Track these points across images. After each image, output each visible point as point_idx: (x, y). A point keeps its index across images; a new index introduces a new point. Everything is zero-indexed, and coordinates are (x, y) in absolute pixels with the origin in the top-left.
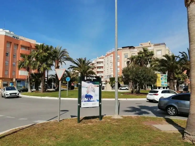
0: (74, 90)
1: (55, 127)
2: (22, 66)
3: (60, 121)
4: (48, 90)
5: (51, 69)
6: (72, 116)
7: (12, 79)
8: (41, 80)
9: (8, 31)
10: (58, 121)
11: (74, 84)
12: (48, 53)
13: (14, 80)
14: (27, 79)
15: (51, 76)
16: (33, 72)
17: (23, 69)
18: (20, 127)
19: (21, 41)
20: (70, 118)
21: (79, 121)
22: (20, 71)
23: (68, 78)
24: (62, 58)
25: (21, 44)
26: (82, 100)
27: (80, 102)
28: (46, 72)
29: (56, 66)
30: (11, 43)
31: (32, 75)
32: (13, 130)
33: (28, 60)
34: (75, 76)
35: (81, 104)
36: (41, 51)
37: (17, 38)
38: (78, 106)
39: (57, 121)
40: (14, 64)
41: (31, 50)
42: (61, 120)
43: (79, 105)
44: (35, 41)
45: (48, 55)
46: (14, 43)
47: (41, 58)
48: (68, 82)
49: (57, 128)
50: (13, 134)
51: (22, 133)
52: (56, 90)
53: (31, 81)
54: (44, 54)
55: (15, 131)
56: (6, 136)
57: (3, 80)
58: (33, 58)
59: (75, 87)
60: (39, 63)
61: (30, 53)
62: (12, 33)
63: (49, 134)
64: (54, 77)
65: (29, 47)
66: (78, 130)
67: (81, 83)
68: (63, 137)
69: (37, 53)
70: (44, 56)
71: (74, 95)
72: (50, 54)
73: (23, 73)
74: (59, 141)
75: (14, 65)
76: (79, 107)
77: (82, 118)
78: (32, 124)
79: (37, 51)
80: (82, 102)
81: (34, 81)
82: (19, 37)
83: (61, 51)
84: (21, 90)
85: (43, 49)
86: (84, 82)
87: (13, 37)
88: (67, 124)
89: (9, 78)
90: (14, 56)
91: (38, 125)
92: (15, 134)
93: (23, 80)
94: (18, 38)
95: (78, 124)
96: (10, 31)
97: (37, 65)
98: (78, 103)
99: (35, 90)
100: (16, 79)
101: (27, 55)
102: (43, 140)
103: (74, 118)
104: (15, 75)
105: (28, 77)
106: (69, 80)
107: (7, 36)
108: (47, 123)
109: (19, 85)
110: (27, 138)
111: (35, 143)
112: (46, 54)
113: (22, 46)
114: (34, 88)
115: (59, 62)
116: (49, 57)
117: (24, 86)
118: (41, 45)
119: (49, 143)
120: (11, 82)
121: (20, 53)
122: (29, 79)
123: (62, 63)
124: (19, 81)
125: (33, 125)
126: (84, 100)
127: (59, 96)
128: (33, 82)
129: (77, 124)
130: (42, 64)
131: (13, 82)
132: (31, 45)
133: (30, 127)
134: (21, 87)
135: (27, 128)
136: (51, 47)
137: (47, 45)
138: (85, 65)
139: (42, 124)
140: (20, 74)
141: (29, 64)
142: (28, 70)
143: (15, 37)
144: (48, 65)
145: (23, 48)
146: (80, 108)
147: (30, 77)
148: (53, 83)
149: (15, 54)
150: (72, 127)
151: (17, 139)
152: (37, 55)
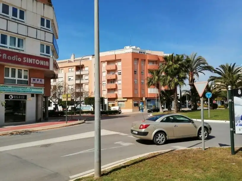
0: (217, 109)
1: (200, 156)
2: (151, 83)
3: (205, 149)
4: (182, 109)
5: (185, 84)
6: (221, 145)
7: (142, 99)
8: (173, 97)
9: (134, 47)
10: (203, 150)
11: (216, 101)
12: (179, 64)
13: (144, 99)
14: (158, 97)
15: (185, 92)
16: (163, 88)
17: (152, 86)
18: (158, 152)
19: (148, 55)
20: (219, 146)
21: (234, 152)
22: (149, 89)
23: (209, 93)
24: (197, 68)
25: (148, 59)
26: (236, 124)
27: (233, 125)
28: (178, 88)
29: (190, 79)
30: (138, 59)
31: (162, 92)
32: (152, 154)
33: (157, 75)
34: (217, 90)
35: (234, 129)
36: (171, 63)
37: (143, 53)
38: (231, 131)
39: (201, 149)
40: (143, 81)
41: (159, 64)
42: (207, 149)
43: (232, 129)
44: (163, 53)
45: (179, 67)
46: (142, 60)
47: (172, 72)
48: (209, 99)
49: (202, 158)
50: (153, 158)
51: (162, 158)
52: (192, 109)
53: (162, 100)
54: (175, 66)
55: (154, 155)
56: (147, 159)
57: (134, 99)
58: (162, 72)
59: (219, 105)
60: (169, 77)
61: (159, 68)
62: (138, 48)
63: (194, 164)
64: (188, 93)
65: (156, 61)
66: (234, 164)
67: (233, 100)
68: (213, 170)
69: (166, 66)
70: (175, 69)
71: (219, 117)
72: (182, 65)
73: (152, 91)
74: (208, 174)
75: (143, 83)
76: (233, 132)
77: (238, 149)
78: (171, 150)
79: (166, 64)
80: (237, 125)
81: (166, 99)
82: (145, 51)
83: (195, 59)
84: (152, 110)
85: (173, 60)
86: (237, 97)
87: (140, 52)
88: (215, 154)
89: (139, 97)
90: (142, 73)
91: (179, 151)
92: (155, 158)
93: (153, 99)
94: (145, 53)
95: (233, 156)
96: (137, 47)
97: (167, 80)
98: (230, 128)
99: (167, 109)
100: (146, 98)
101: (155, 70)
102: (187, 170)
103: (225, 147)
104: (145, 93)
105: (159, 95)
106: (210, 96)
107: (134, 53)
108: (189, 151)
109: (149, 104)
110: (169, 165)
111: (178, 173)
112: (177, 66)
113: (150, 61)
114: (165, 108)
115: (194, 73)
116: (181, 69)
117: (154, 106)
118: (170, 56)
119: (195, 175)
120: (141, 102)
121: (148, 68)
122: (159, 97)
123: (197, 74)
124: (149, 100)
125: (173, 151)
126: (239, 124)
127: (202, 118)
128: (164, 100)
129: (230, 156)
130: (173, 78)
131: (143, 102)
132: (158, 58)
133: (169, 153)
134: (151, 106)
135: (167, 154)
136: (182, 56)
137: (177, 55)
138: (232, 74)
139: (183, 151)
140: (149, 92)
141: (159, 79)
142: (158, 87)
143: (141, 52)
144: (181, 79)
145: (150, 63)
146: (234, 134)
147: (160, 95)
148: (187, 101)
149: (143, 71)
150: (224, 159)
151: (158, 164)
152: (167, 68)
